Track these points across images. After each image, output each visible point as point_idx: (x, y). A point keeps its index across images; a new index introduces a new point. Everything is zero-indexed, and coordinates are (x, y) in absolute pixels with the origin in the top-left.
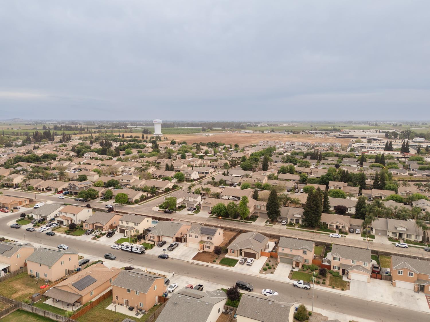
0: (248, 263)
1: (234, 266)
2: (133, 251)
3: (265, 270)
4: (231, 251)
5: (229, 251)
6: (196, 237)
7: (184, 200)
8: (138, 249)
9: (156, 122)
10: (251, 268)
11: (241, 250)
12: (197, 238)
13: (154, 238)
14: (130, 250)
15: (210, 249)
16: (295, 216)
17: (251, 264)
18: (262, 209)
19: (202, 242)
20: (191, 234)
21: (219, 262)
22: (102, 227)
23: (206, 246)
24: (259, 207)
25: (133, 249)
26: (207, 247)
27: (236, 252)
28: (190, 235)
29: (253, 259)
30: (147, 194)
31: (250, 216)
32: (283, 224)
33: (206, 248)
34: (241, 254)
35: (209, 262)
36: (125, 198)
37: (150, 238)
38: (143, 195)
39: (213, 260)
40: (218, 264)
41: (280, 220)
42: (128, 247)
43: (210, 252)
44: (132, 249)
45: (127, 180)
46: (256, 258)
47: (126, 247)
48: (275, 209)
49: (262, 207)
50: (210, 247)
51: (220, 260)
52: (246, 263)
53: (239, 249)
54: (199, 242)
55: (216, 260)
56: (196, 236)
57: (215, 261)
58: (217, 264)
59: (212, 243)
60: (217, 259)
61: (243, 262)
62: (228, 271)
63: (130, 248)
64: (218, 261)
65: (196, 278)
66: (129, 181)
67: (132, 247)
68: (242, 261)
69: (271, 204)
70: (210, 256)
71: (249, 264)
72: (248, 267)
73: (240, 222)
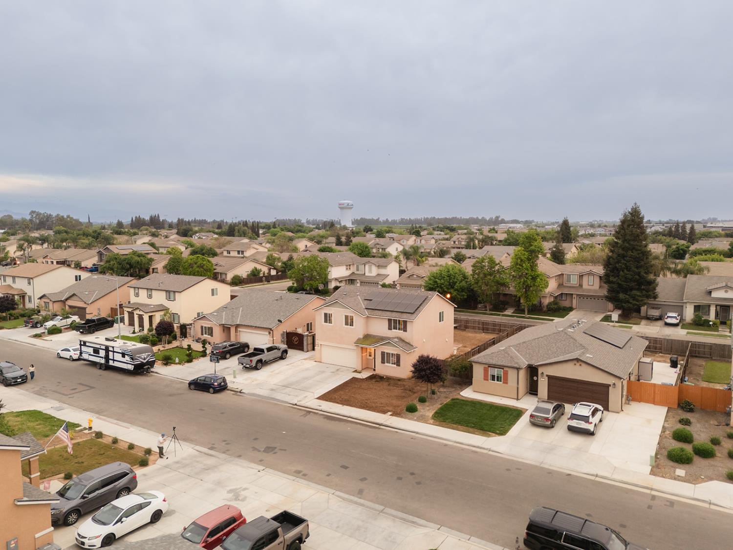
0: (574, 423)
1: (503, 432)
2: (111, 363)
3: (679, 459)
4: (486, 371)
5: (478, 372)
6: (349, 321)
7: (353, 273)
8: (123, 355)
9: (343, 204)
10: (594, 445)
11: (533, 371)
12: (352, 325)
13: (211, 334)
14: (103, 361)
15: (398, 365)
16: (715, 295)
17: (591, 427)
18: (585, 286)
19: (368, 338)
20: (328, 310)
21: (430, 414)
22: (85, 309)
23: (383, 354)
24: (574, 281)
25: (111, 354)
26: (385, 358)
27: (512, 374)
28: (326, 315)
29: (600, 407)
30: (270, 270)
31: (546, 301)
32: (669, 321)
33: (383, 362)
34: (533, 390)
35: (384, 412)
36: (202, 267)
37: (200, 336)
38: (256, 268)
39: (404, 404)
40: (426, 422)
41: (655, 313)
42: (96, 351)
43: (399, 380)
44: (107, 358)
45: (239, 252)
46: (611, 406)
47: (91, 351)
48: (639, 274)
49: (585, 279)
50: (398, 356)
51: (438, 406)
52: (564, 422)
53: (524, 362)
54: (358, 342)
55: (419, 406)
56: (346, 317)
57: (412, 409)
58: (422, 419)
59: (407, 345)
60: (422, 400)
61: (551, 416)
62: (475, 454)
63: (102, 353)
64: (428, 410)
65: (298, 473)
66: (243, 252)
67: (107, 350)
68: (546, 411)
69: (623, 256)
70: (397, 391)
71: (583, 425)
72: (578, 440)
73: (515, 318)
